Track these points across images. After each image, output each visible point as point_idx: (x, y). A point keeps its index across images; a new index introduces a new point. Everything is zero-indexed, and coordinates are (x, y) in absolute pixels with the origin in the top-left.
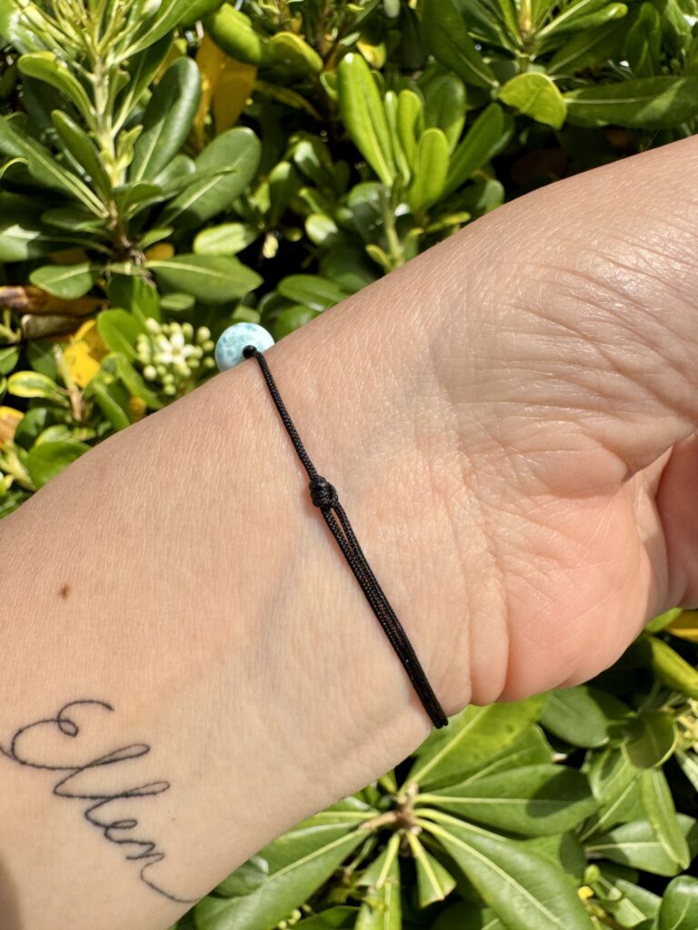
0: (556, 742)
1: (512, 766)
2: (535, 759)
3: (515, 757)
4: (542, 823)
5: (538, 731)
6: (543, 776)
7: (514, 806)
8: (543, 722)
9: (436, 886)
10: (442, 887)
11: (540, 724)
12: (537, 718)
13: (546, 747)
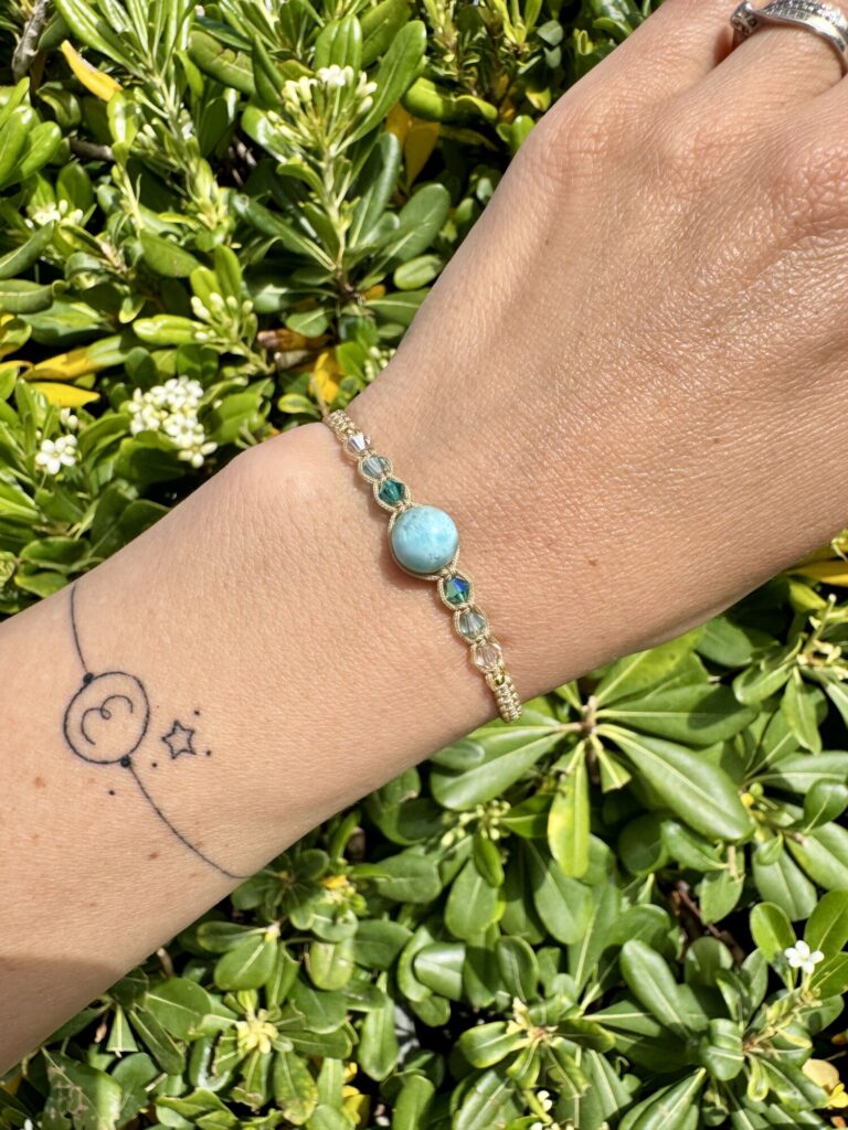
0: (711, 665)
1: (675, 687)
2: (694, 680)
3: (677, 680)
4: (702, 735)
5: (697, 659)
6: (701, 693)
7: (677, 718)
8: (700, 650)
9: (615, 778)
10: (620, 778)
11: (697, 652)
12: (695, 647)
13: (703, 670)
